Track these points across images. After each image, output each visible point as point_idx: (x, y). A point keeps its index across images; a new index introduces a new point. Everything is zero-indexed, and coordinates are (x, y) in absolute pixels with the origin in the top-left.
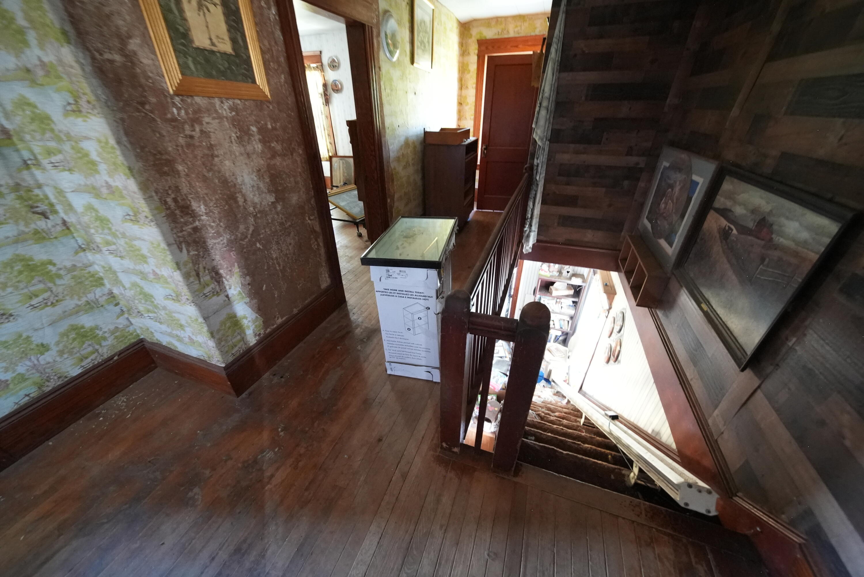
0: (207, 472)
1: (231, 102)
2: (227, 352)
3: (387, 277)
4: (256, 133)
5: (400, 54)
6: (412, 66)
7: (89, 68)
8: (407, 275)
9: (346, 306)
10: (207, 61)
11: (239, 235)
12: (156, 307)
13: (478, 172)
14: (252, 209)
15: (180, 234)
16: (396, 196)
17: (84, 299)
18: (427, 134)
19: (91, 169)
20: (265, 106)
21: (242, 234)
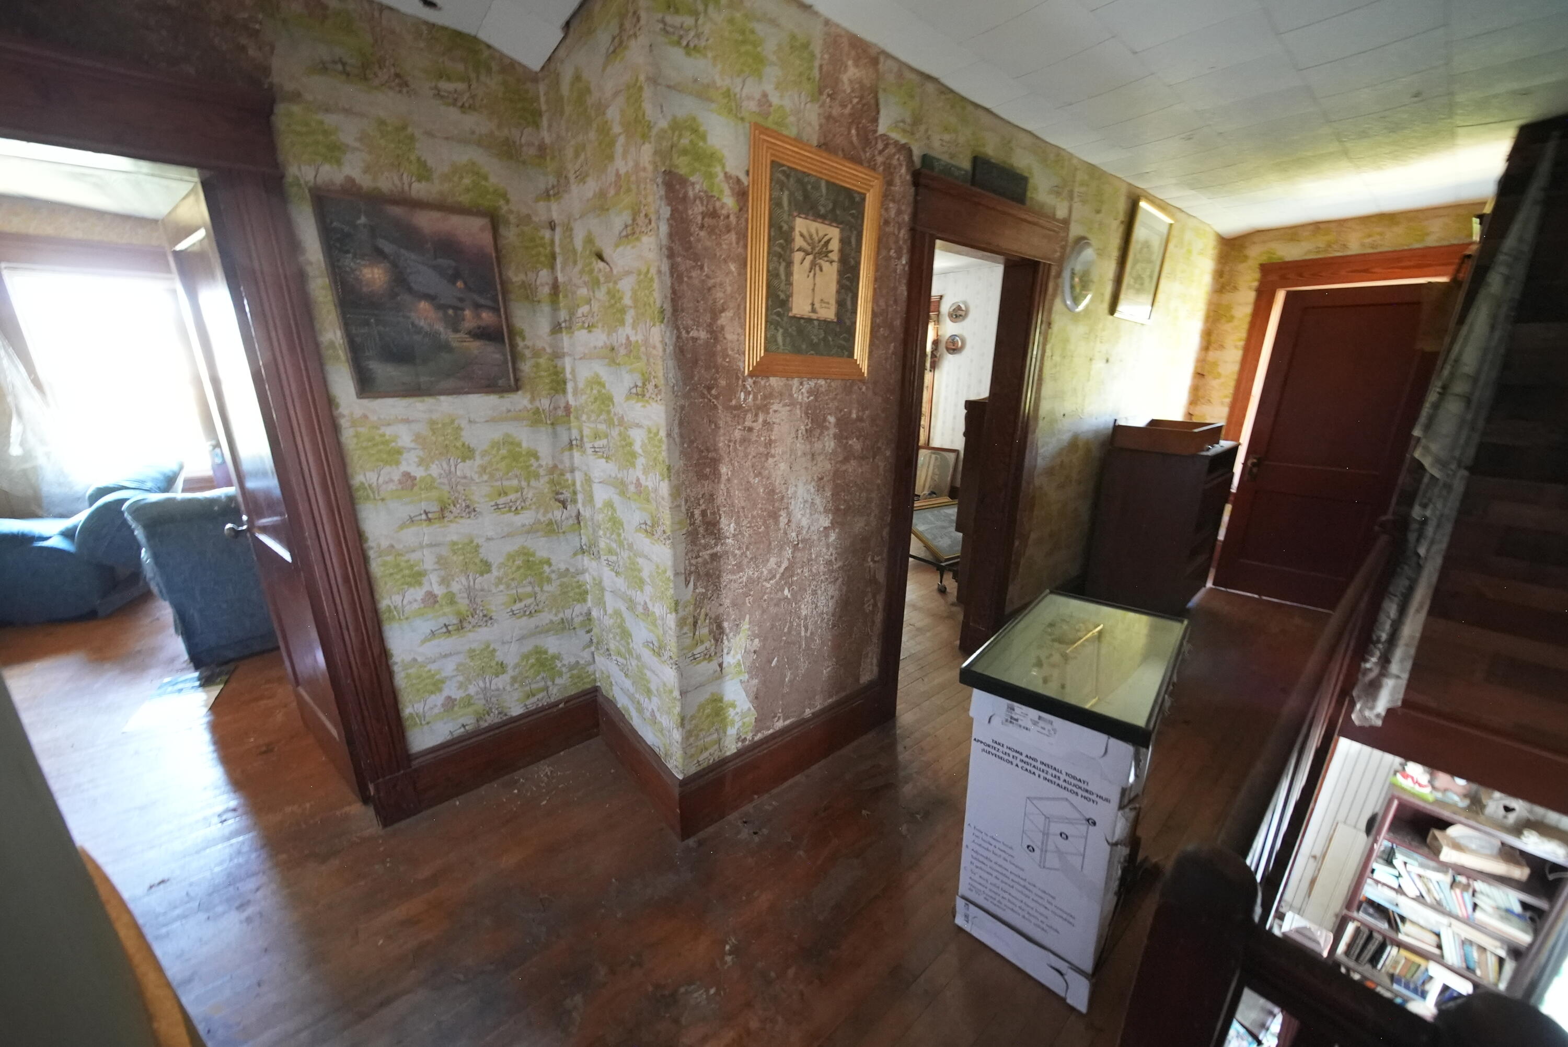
0: (603, 971)
1: (812, 383)
2: (692, 756)
3: (1007, 720)
4: (832, 425)
5: (1092, 300)
6: (1111, 317)
7: (670, 349)
8: (1055, 730)
9: (894, 726)
10: (800, 331)
11: (765, 572)
12: (630, 652)
13: (1228, 508)
14: (794, 534)
15: (693, 562)
16: (1033, 536)
17: (561, 615)
18: (1119, 431)
19: (627, 461)
20: (856, 388)
21: (770, 571)
